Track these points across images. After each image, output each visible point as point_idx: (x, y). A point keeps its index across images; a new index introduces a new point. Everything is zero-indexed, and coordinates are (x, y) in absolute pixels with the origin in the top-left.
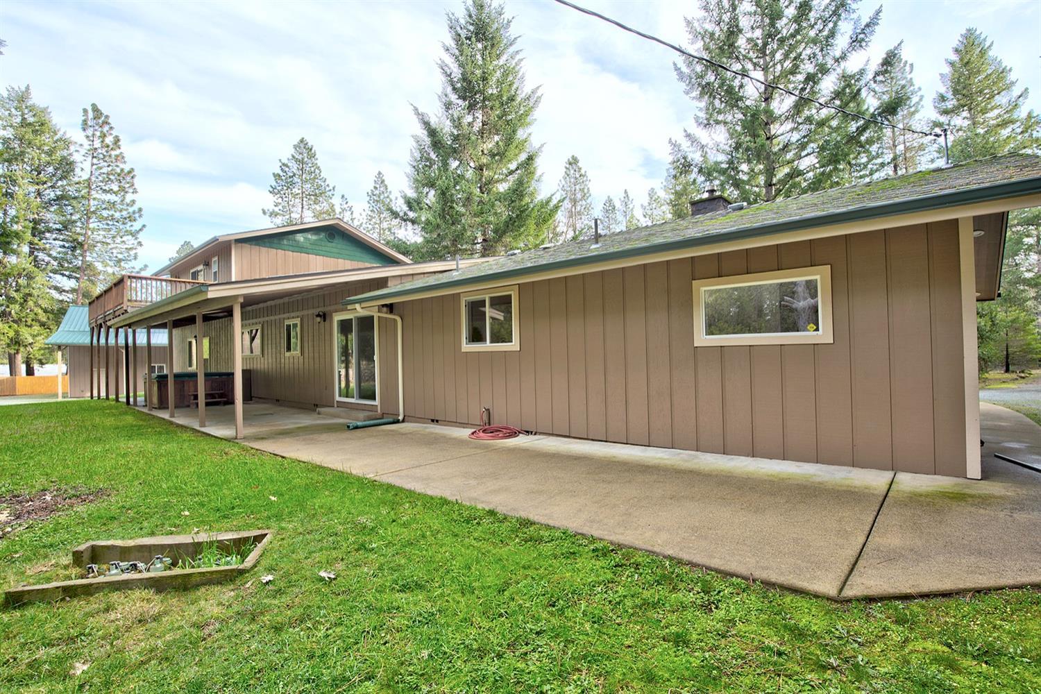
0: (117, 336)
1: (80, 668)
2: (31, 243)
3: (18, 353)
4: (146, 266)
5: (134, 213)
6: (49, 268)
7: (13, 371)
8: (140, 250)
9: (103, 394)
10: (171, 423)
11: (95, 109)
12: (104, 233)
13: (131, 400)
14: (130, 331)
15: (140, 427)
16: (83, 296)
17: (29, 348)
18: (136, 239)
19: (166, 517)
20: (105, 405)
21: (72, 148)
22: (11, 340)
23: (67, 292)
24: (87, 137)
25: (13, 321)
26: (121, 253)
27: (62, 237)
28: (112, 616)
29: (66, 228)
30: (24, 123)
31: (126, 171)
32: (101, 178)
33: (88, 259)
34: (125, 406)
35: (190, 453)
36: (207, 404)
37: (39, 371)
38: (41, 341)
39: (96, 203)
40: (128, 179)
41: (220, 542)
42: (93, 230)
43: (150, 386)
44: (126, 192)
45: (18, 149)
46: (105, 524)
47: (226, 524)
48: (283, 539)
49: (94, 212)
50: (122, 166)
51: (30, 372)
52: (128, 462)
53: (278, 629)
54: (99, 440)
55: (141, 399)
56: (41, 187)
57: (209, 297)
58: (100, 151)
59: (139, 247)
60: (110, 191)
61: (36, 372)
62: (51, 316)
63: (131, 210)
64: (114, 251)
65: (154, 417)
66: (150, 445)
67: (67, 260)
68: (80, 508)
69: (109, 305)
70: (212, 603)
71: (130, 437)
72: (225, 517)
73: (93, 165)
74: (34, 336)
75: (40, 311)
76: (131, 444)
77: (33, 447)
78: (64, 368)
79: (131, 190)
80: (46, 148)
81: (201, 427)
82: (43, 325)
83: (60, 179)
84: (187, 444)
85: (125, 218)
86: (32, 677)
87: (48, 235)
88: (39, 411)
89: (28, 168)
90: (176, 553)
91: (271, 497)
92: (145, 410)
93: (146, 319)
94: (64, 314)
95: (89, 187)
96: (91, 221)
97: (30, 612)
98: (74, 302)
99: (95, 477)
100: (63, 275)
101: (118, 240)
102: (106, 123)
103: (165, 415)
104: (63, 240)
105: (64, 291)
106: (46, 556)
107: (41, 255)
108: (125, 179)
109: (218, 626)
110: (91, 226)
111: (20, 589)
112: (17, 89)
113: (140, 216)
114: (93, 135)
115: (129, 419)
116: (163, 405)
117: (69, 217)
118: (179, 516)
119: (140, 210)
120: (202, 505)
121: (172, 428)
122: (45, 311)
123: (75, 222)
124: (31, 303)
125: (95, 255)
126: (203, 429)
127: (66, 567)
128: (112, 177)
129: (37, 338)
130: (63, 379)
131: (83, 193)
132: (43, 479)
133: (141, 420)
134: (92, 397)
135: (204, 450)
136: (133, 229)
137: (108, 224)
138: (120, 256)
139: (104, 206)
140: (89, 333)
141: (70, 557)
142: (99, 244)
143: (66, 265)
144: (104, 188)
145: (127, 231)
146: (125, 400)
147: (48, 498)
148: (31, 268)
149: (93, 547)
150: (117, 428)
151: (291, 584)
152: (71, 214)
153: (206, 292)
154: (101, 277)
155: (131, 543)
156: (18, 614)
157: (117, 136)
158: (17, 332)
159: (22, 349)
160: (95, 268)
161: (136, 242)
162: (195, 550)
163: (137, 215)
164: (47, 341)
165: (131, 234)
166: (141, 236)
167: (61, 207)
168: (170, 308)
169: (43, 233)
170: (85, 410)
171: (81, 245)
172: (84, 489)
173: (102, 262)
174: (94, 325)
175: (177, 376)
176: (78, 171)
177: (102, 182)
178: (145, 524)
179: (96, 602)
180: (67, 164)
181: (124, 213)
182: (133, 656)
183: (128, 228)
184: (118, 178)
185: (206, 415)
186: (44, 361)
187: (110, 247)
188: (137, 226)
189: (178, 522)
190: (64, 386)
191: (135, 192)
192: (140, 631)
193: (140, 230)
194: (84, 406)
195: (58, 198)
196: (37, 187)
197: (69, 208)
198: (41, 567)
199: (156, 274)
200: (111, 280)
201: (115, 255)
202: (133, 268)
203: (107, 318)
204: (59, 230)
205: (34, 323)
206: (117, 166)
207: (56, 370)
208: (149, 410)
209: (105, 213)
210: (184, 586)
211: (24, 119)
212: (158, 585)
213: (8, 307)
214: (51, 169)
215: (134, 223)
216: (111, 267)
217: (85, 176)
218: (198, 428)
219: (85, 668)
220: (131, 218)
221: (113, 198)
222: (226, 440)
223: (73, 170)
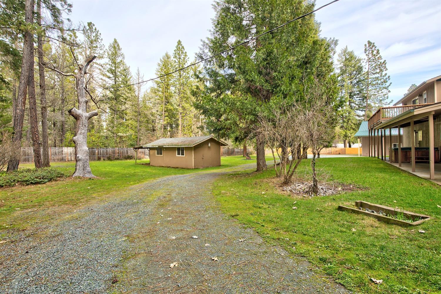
0: (378, 133)
1: (354, 230)
2: (349, 101)
3: (346, 140)
4: (392, 101)
5: (386, 79)
6: (355, 108)
7: (345, 146)
8: (389, 94)
9: (373, 155)
10: (399, 169)
11: (369, 43)
12: (374, 91)
13: (384, 158)
14: (383, 130)
15: (385, 169)
16: (367, 117)
17: (349, 138)
18: (388, 90)
19: (387, 201)
20: (373, 159)
21: (361, 62)
22: (344, 135)
23: (361, 116)
24: (367, 55)
25: (345, 129)
26: (381, 97)
27: (359, 96)
28: (364, 221)
29: (360, 92)
30: (346, 59)
31: (382, 63)
32: (372, 69)
33: (368, 102)
34: (381, 160)
35: (404, 181)
36: (416, 162)
37: (353, 146)
38: (353, 135)
39: (371, 79)
40: (383, 65)
41: (406, 214)
42: (370, 91)
43: (391, 153)
44: (383, 71)
45: (345, 69)
46: (366, 198)
47: (411, 209)
48: (436, 221)
49: (370, 84)
50: (380, 61)
51: (350, 146)
52: (378, 180)
53: (420, 247)
54: (369, 172)
55: (387, 158)
56: (352, 80)
57: (415, 114)
58: (371, 58)
59: (389, 93)
60: (376, 73)
61: (352, 146)
62: (356, 126)
63: (385, 78)
64: (379, 97)
65: (392, 165)
66: (387, 176)
67: (361, 104)
68: (360, 192)
69: (375, 121)
70: (396, 231)
71: (381, 172)
72: (411, 207)
73: (369, 65)
74: (351, 134)
75: (353, 125)
76: (380, 174)
77: (349, 171)
78: (361, 145)
79: (385, 70)
80: (353, 65)
81: (413, 172)
82: (354, 129)
83: (358, 75)
84: (404, 178)
85: (383, 82)
86: (343, 227)
87: (355, 96)
88: (352, 160)
89: (348, 75)
90: (388, 212)
91: (438, 205)
92: (389, 163)
93: (389, 125)
94: (360, 125)
95: (368, 74)
96: (369, 87)
97: (344, 213)
98: (364, 120)
99: (365, 183)
100: (360, 110)
101: (380, 92)
102: (373, 46)
103: (397, 165)
104: (359, 97)
105: (360, 116)
106: (349, 201)
107: (353, 104)
108: (382, 66)
109: (396, 237)
110: (369, 89)
111: (342, 206)
112: (343, 49)
113: (389, 80)
114: (369, 53)
115: (382, 165)
116: (396, 161)
117: (361, 88)
118: (392, 202)
119: (389, 77)
120: (402, 200)
121: (399, 171)
122: (354, 124)
123: (364, 89)
124: (350, 122)
125: (371, 100)
126: (414, 173)
127: (353, 206)
128: (377, 67)
129: (352, 134)
130: (360, 149)
131: (366, 77)
132: (350, 181)
133: (386, 166)
134: (369, 156)
135: (411, 181)
136: (386, 86)
137: (376, 87)
138: (381, 99)
139: (374, 80)
140: (368, 132)
141: (355, 203)
142: (373, 96)
143: (361, 106)
144: (374, 73)
145: (383, 87)
146: (381, 158)
147: (351, 187)
148: (350, 109)
149: (361, 202)
150: (376, 168)
151: (432, 237)
152: (362, 87)
153: (413, 112)
154: (374, 109)
155: (373, 204)
156: (341, 212)
157: (378, 49)
158: (346, 133)
159: (347, 138)
160: (371, 105)
161: (387, 91)
162: (395, 213)
163: (388, 79)
164: (355, 135)
165: (385, 88)
166: (390, 88)
167: (359, 85)
168: (398, 120)
169: (353, 96)
170: (366, 161)
171: (366, 97)
172: (361, 186)
173: (374, 103)
174: (370, 129)
175: (402, 149)
176: (364, 70)
177: (373, 70)
178: (379, 201)
179: (360, 216)
180: (360, 68)
181: (382, 80)
182: (368, 233)
183: (384, 86)
184: (379, 66)
185: (416, 167)
186: (354, 142)
187: (377, 96)
188: (388, 84)
189: (391, 203)
190: (360, 151)
191: (387, 70)
192: (371, 229)
193: (389, 85)
194: (366, 159)
195: (358, 82)
196: (351, 80)
197: (361, 84)
198: (347, 203)
199: (395, 105)
200: (377, 109)
201: (379, 98)
202: (387, 102)
203: (375, 126)
204: (358, 94)
205: (351, 129)
206: (379, 62)
207: (357, 145)
208: (391, 163)
209: (374, 83)
210: (387, 222)
211: (346, 58)
212: (379, 219)
213: (343, 124)
214: (355, 72)
215: (386, 83)
216: (377, 104)
217: (366, 70)
218: (411, 172)
219: (355, 230)
220: (385, 82)
221: (377, 75)
222: (424, 179)
223: (362, 70)
